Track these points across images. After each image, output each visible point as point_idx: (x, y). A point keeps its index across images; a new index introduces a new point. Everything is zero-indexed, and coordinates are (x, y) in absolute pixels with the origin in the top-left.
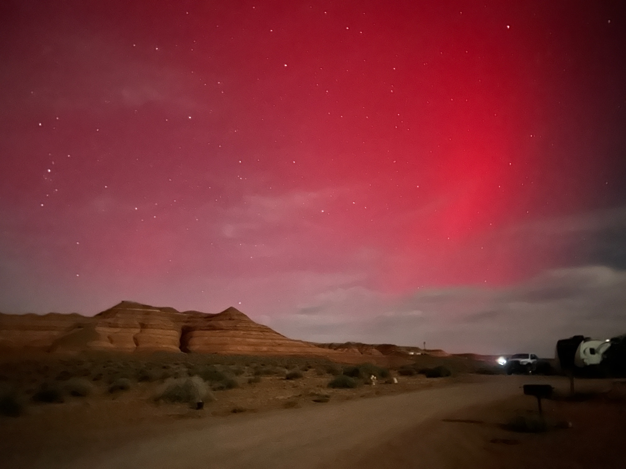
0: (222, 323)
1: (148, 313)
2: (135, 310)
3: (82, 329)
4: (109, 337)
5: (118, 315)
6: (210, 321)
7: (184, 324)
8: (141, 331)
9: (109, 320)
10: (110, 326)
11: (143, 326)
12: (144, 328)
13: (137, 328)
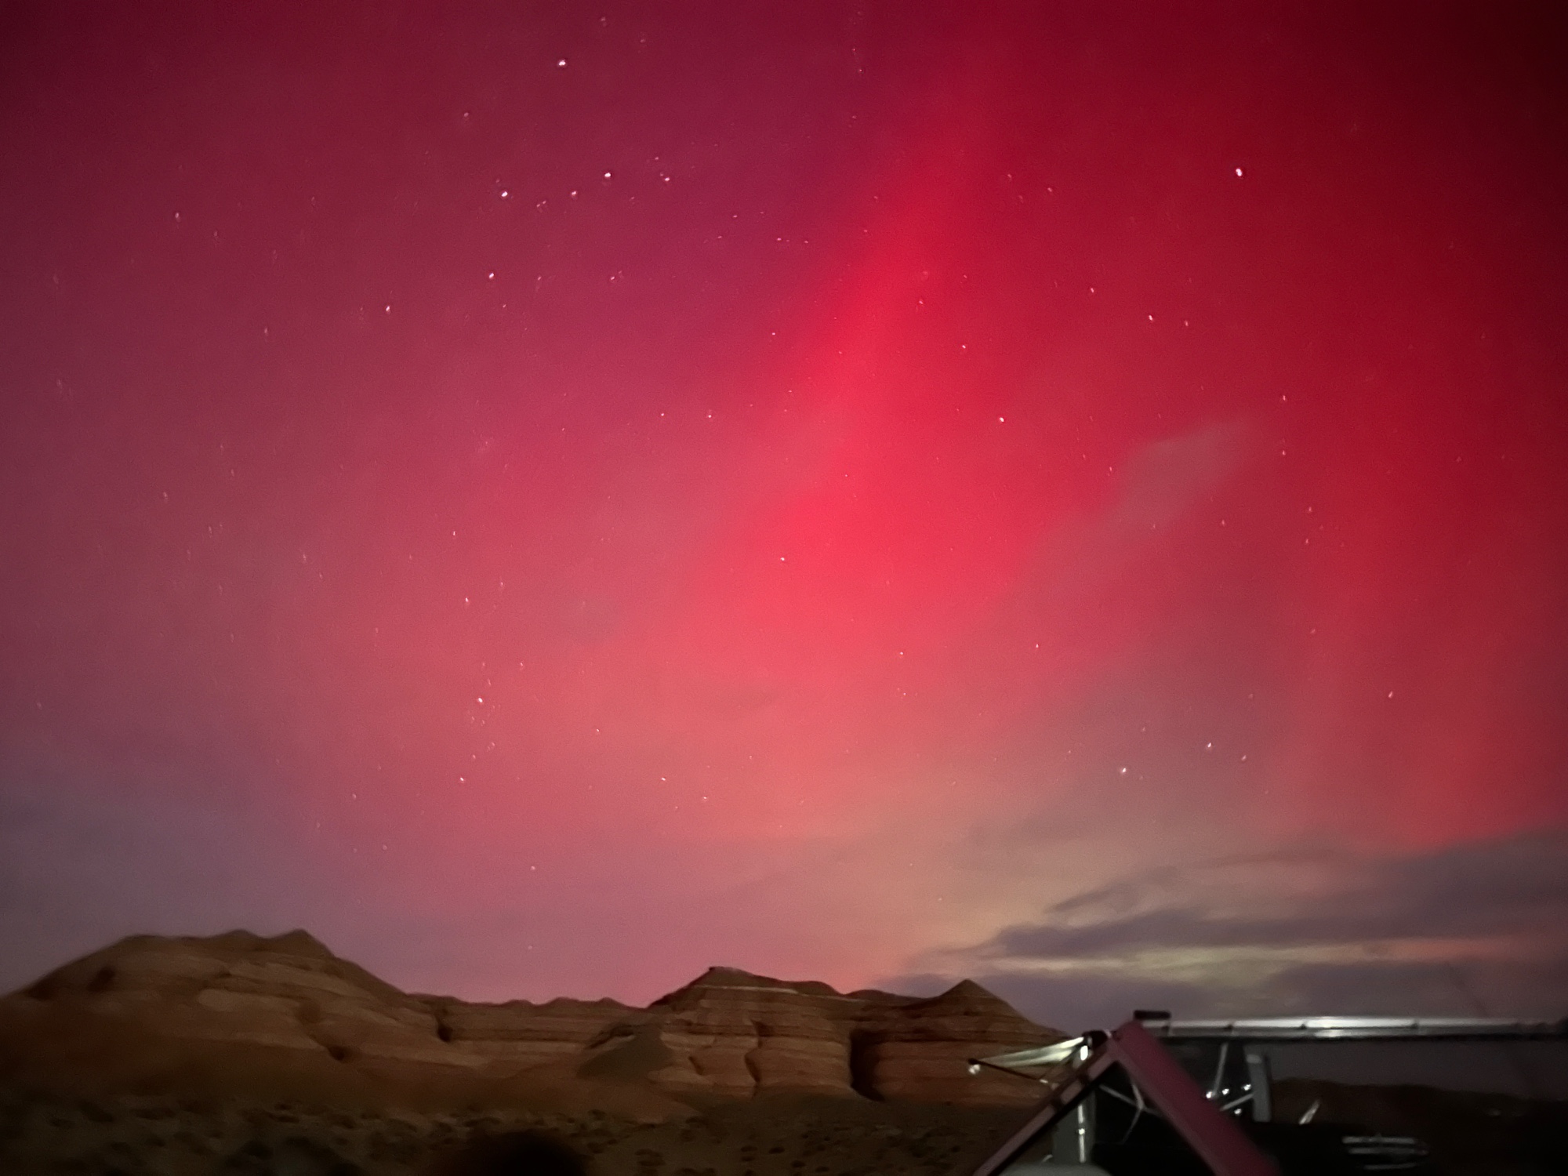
0: (950, 1024)
1: (771, 998)
2: (740, 991)
3: (630, 1038)
4: (691, 1059)
5: (704, 1003)
6: (919, 1016)
7: (853, 1024)
8: (760, 1044)
9: (688, 1016)
10: (691, 1029)
11: (763, 1031)
12: (768, 1036)
13: (753, 1036)
